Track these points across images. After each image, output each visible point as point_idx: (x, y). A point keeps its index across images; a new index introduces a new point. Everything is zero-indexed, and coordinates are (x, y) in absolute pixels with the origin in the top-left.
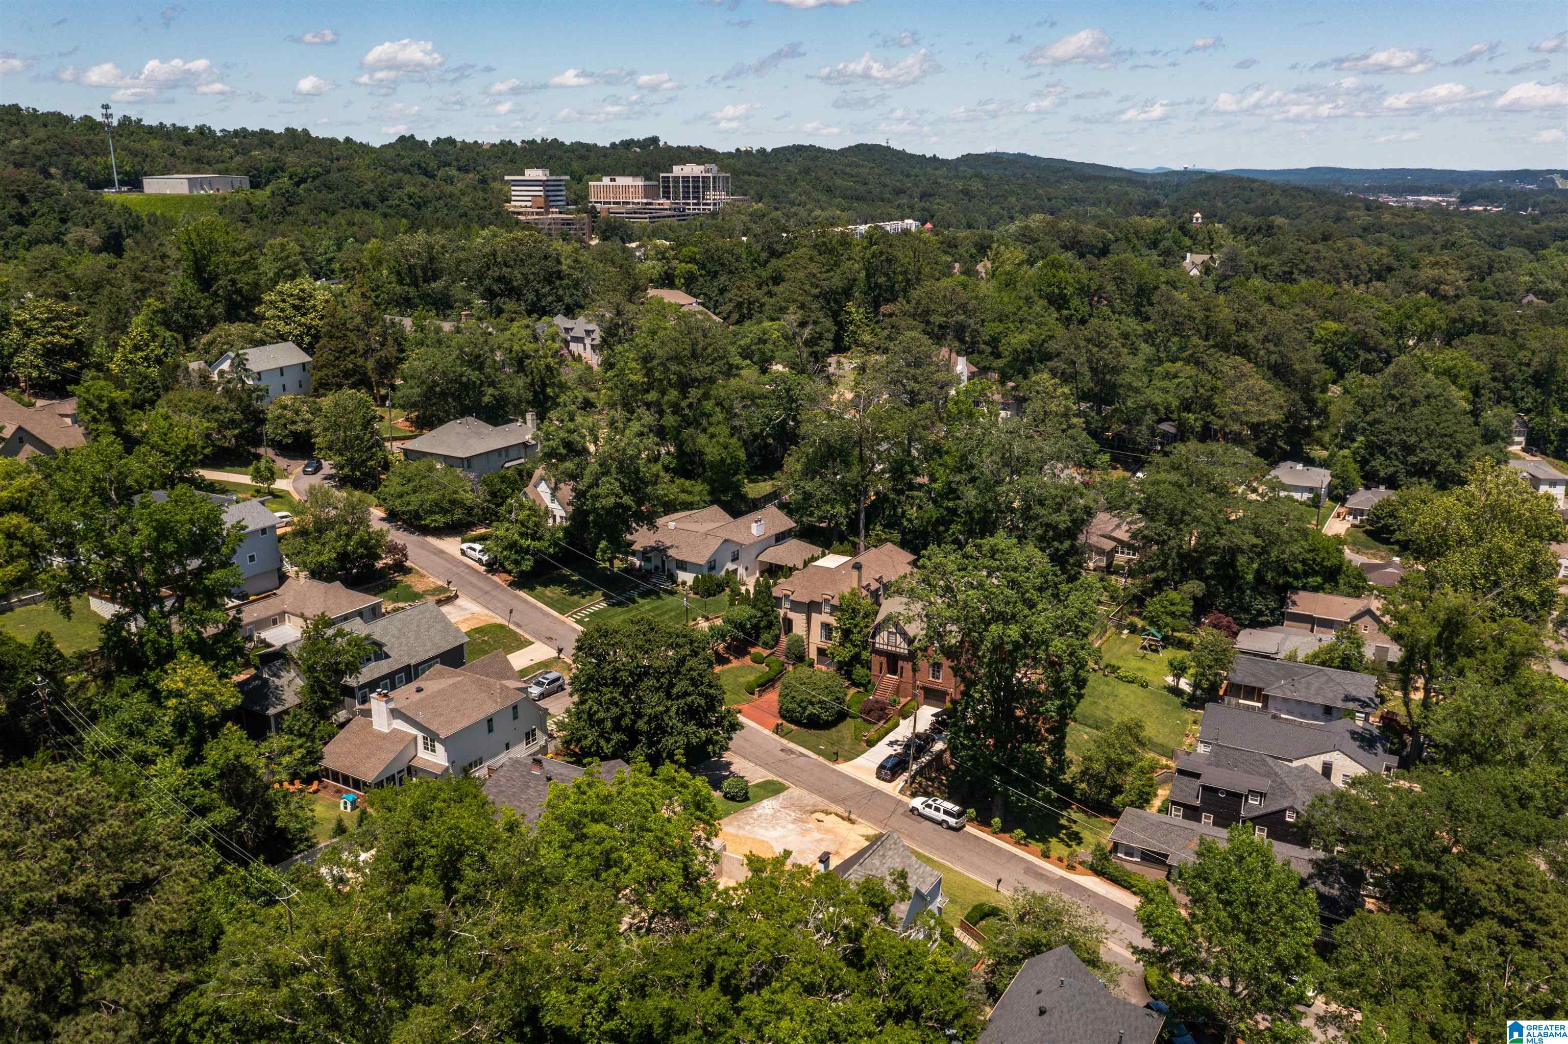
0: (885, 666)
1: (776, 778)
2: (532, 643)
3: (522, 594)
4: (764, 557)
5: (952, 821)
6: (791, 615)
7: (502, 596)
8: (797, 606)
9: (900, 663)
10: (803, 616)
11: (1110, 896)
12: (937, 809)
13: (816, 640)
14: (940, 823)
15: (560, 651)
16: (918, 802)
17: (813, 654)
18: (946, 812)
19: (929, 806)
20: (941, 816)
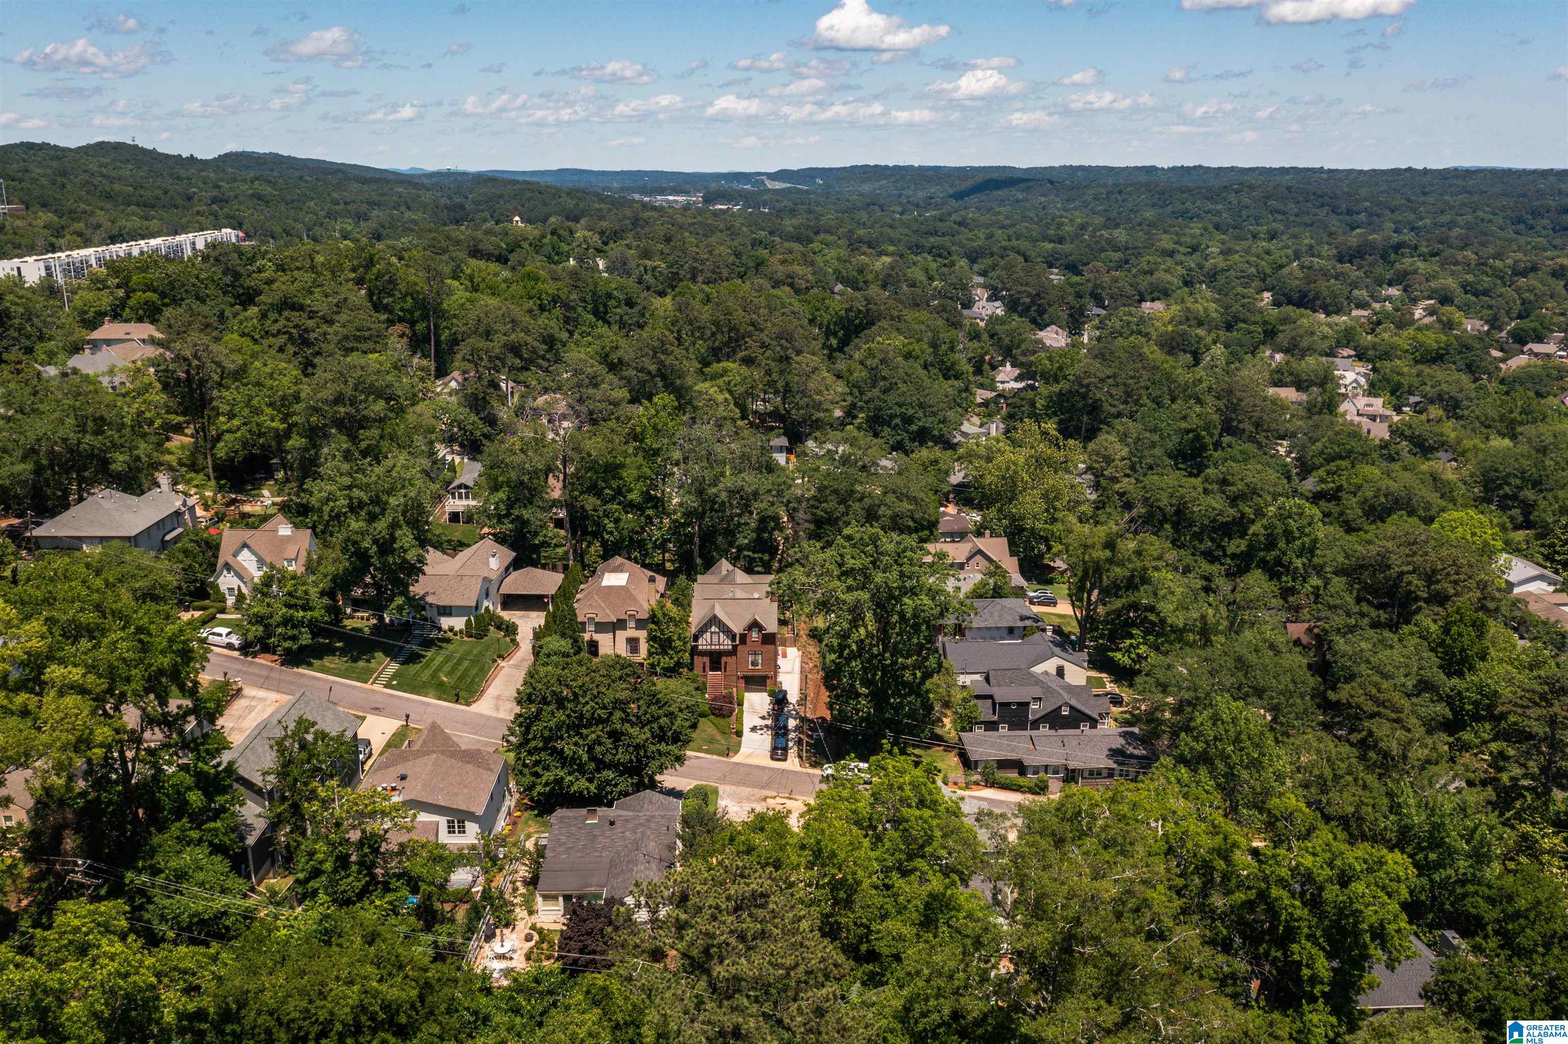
0: (708, 665)
1: (699, 783)
2: (364, 717)
3: (300, 670)
4: (504, 590)
6: (597, 637)
7: (286, 678)
8: (601, 627)
9: (724, 659)
10: (609, 636)
13: (623, 655)
15: (404, 719)
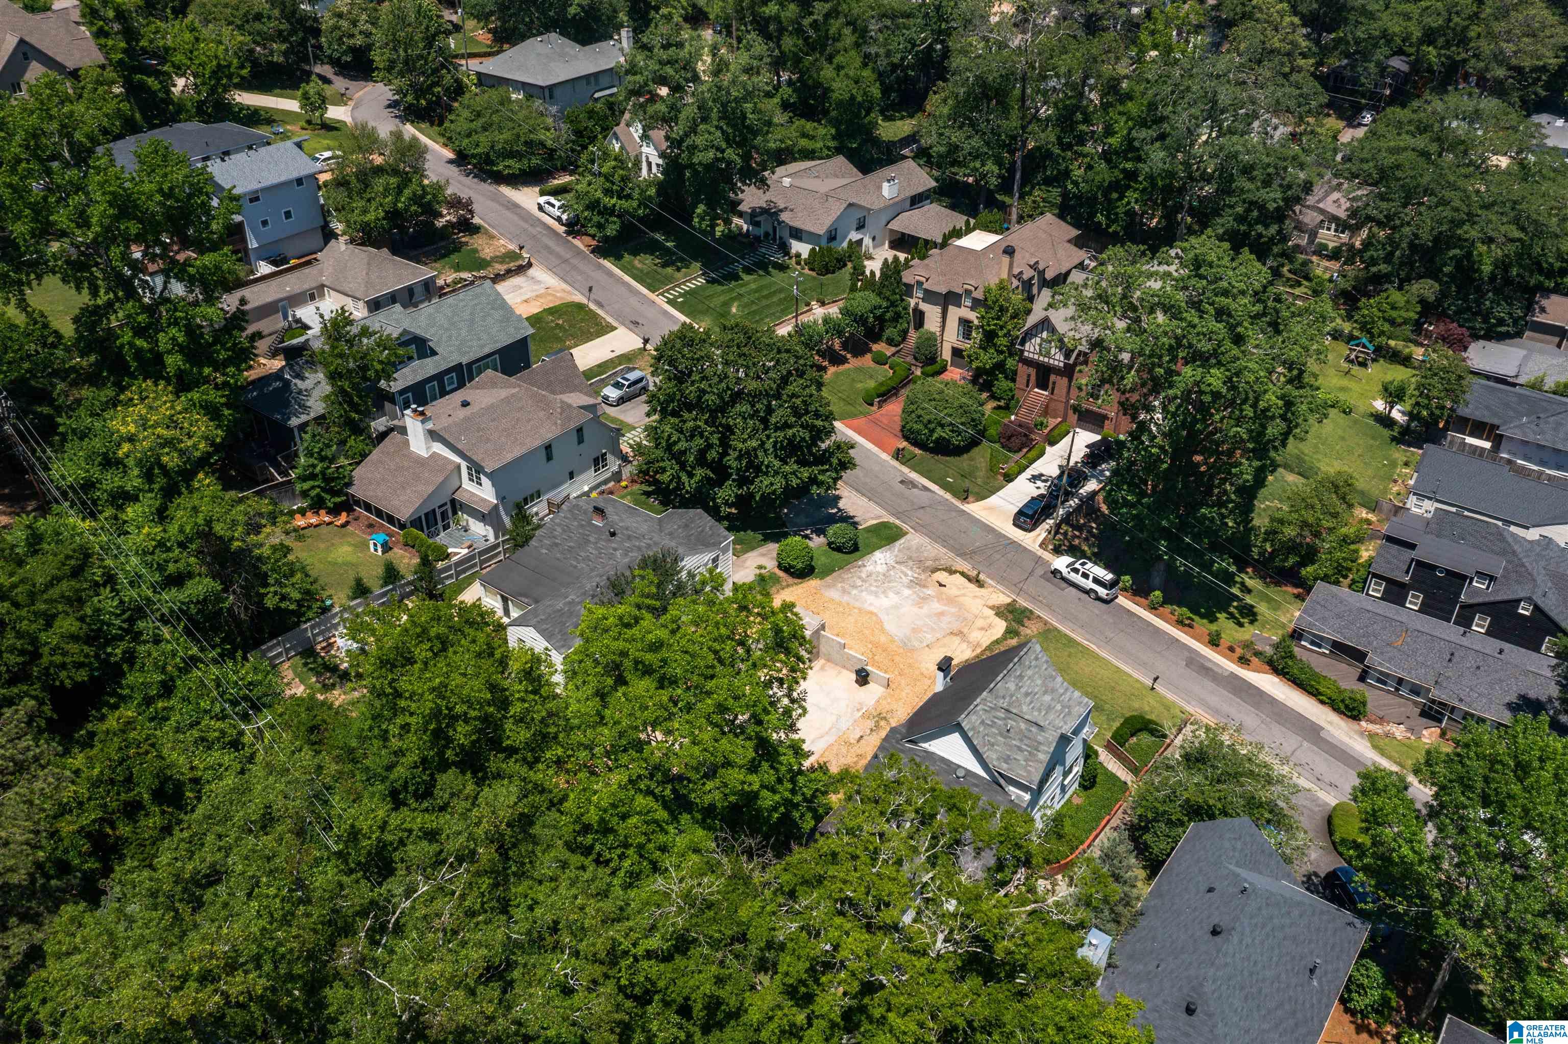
0: (1033, 378)
1: (892, 520)
2: (614, 329)
3: (607, 263)
4: (895, 225)
5: (1102, 592)
6: (923, 306)
7: (582, 266)
8: (930, 296)
9: (1053, 378)
10: (938, 310)
11: (1290, 704)
12: (1085, 576)
13: (952, 337)
14: (1088, 592)
15: (646, 341)
16: (1061, 563)
17: (947, 355)
18: (1096, 581)
19: (1076, 571)
20: (1089, 584)
